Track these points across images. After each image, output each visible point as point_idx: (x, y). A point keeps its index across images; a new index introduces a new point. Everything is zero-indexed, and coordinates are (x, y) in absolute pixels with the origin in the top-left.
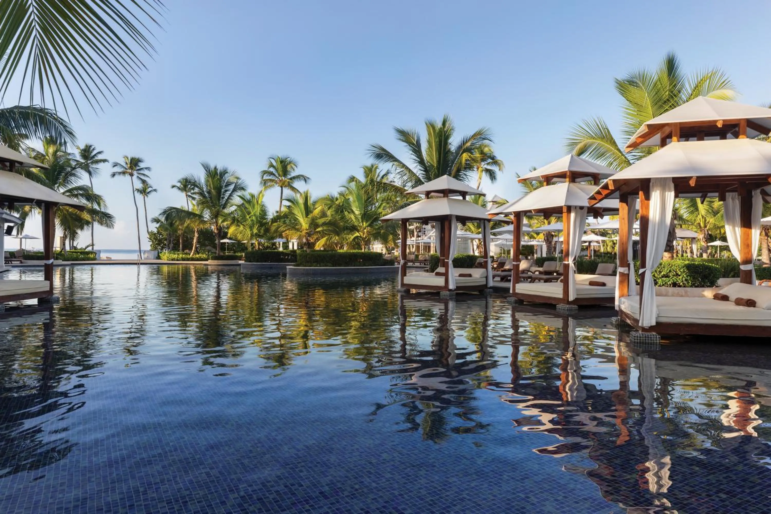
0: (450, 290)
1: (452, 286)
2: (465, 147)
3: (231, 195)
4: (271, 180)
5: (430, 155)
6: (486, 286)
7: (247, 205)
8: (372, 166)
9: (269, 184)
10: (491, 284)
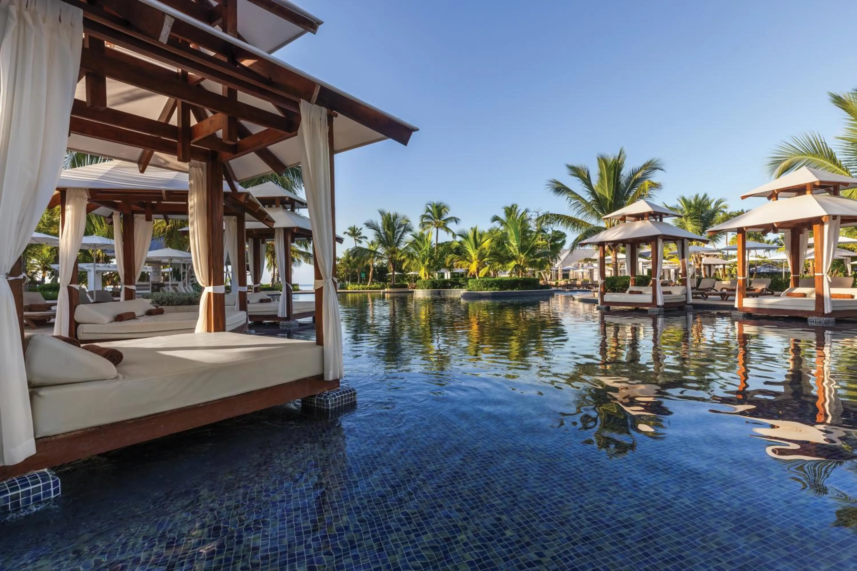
0: (658, 306)
1: (660, 303)
2: (636, 177)
3: (401, 235)
4: (429, 223)
5: (601, 186)
6: (685, 302)
7: (419, 243)
8: (513, 206)
9: (426, 226)
10: (691, 300)
